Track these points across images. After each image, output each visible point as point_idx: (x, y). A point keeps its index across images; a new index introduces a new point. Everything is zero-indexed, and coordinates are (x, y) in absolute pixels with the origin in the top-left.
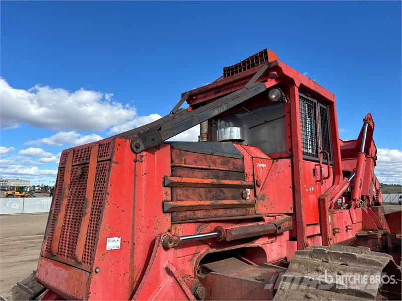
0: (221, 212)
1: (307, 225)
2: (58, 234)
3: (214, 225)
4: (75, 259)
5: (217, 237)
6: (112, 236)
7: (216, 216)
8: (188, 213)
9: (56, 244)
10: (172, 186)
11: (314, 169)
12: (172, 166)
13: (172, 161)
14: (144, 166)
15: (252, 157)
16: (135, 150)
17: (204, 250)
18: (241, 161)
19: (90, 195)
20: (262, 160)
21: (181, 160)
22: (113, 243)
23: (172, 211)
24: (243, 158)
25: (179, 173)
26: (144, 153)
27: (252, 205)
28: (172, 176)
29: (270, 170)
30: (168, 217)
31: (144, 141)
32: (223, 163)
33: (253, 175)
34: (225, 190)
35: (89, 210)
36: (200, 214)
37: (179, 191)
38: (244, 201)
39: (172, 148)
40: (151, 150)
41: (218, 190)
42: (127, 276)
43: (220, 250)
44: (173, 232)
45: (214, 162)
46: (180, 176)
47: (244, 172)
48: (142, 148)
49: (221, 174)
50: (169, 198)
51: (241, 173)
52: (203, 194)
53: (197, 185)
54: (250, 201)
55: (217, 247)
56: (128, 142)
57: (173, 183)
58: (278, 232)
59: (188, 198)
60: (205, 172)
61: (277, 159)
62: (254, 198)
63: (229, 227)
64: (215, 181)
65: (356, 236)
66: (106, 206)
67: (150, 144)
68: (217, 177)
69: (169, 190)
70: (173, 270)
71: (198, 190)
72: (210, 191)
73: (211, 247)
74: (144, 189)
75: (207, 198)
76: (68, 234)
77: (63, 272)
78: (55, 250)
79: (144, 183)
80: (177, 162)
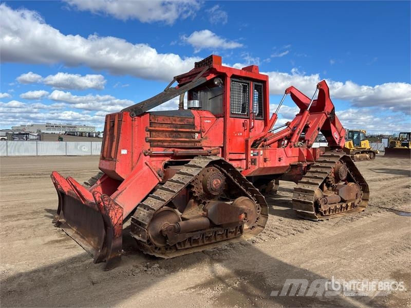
0: (178, 144)
1: (230, 153)
2: (106, 150)
3: (173, 149)
4: (111, 158)
5: (173, 154)
6: (123, 149)
7: (175, 145)
8: (159, 143)
9: (105, 153)
10: (150, 131)
11: (243, 123)
12: (150, 123)
13: (150, 120)
14: (136, 122)
15: (201, 117)
16: (132, 116)
17: (168, 159)
18: (193, 119)
19: (115, 134)
20: (208, 118)
21: (155, 120)
22: (124, 152)
23: (150, 141)
24: (194, 118)
25: (154, 126)
26: (136, 117)
27: (199, 142)
28: (150, 127)
29: (213, 123)
30: (149, 144)
31: (135, 112)
32: (180, 121)
33: (201, 127)
34: (181, 134)
35: (115, 140)
36: (166, 144)
37: (154, 134)
38: (193, 140)
39: (150, 114)
40: (140, 116)
41: (177, 134)
42: (130, 164)
43: (175, 160)
44: (151, 150)
45: (175, 121)
46: (154, 127)
47: (194, 125)
48: (135, 115)
49: (179, 126)
50: (149, 136)
51: (193, 126)
52: (167, 135)
53: (163, 131)
54: (197, 140)
55: (174, 159)
56: (129, 113)
57: (150, 130)
58: (209, 154)
59: (159, 136)
60: (169, 125)
61: (219, 118)
62: (200, 138)
63: (179, 150)
64: (174, 129)
65: (290, 165)
66: (121, 138)
67: (138, 114)
68: (176, 128)
69: (149, 133)
70: (148, 163)
71: (164, 133)
72: (171, 134)
73: (172, 159)
74: (136, 132)
75: (170, 137)
76: (109, 150)
77: (108, 163)
78: (105, 156)
79: (136, 130)
80: (153, 121)
